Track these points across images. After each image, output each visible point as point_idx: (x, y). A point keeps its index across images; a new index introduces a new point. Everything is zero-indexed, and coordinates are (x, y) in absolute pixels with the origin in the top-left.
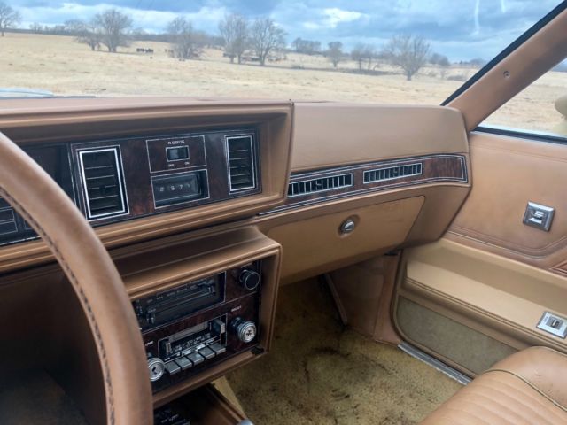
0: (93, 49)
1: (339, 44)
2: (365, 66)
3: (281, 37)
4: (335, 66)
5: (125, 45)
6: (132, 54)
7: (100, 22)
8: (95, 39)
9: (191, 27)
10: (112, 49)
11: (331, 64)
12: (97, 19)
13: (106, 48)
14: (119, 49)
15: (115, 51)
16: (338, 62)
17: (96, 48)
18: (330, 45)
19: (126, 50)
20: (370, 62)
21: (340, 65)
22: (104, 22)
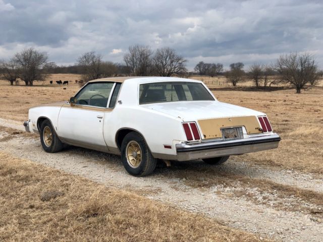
0: (12, 84)
1: (240, 65)
2: (262, 84)
3: (180, 64)
4: (234, 85)
5: (40, 79)
6: (46, 86)
7: (19, 61)
8: (14, 75)
9: (99, 61)
10: (29, 83)
11: (231, 84)
12: (16, 58)
13: (24, 83)
14: (35, 83)
15: (31, 85)
16: (237, 81)
17: (14, 83)
18: (232, 66)
19: (41, 83)
20: (266, 79)
21: (238, 84)
22: (22, 60)
